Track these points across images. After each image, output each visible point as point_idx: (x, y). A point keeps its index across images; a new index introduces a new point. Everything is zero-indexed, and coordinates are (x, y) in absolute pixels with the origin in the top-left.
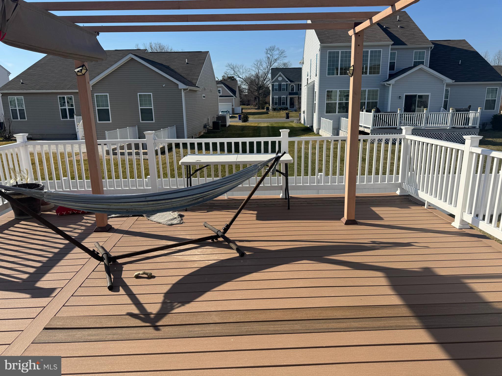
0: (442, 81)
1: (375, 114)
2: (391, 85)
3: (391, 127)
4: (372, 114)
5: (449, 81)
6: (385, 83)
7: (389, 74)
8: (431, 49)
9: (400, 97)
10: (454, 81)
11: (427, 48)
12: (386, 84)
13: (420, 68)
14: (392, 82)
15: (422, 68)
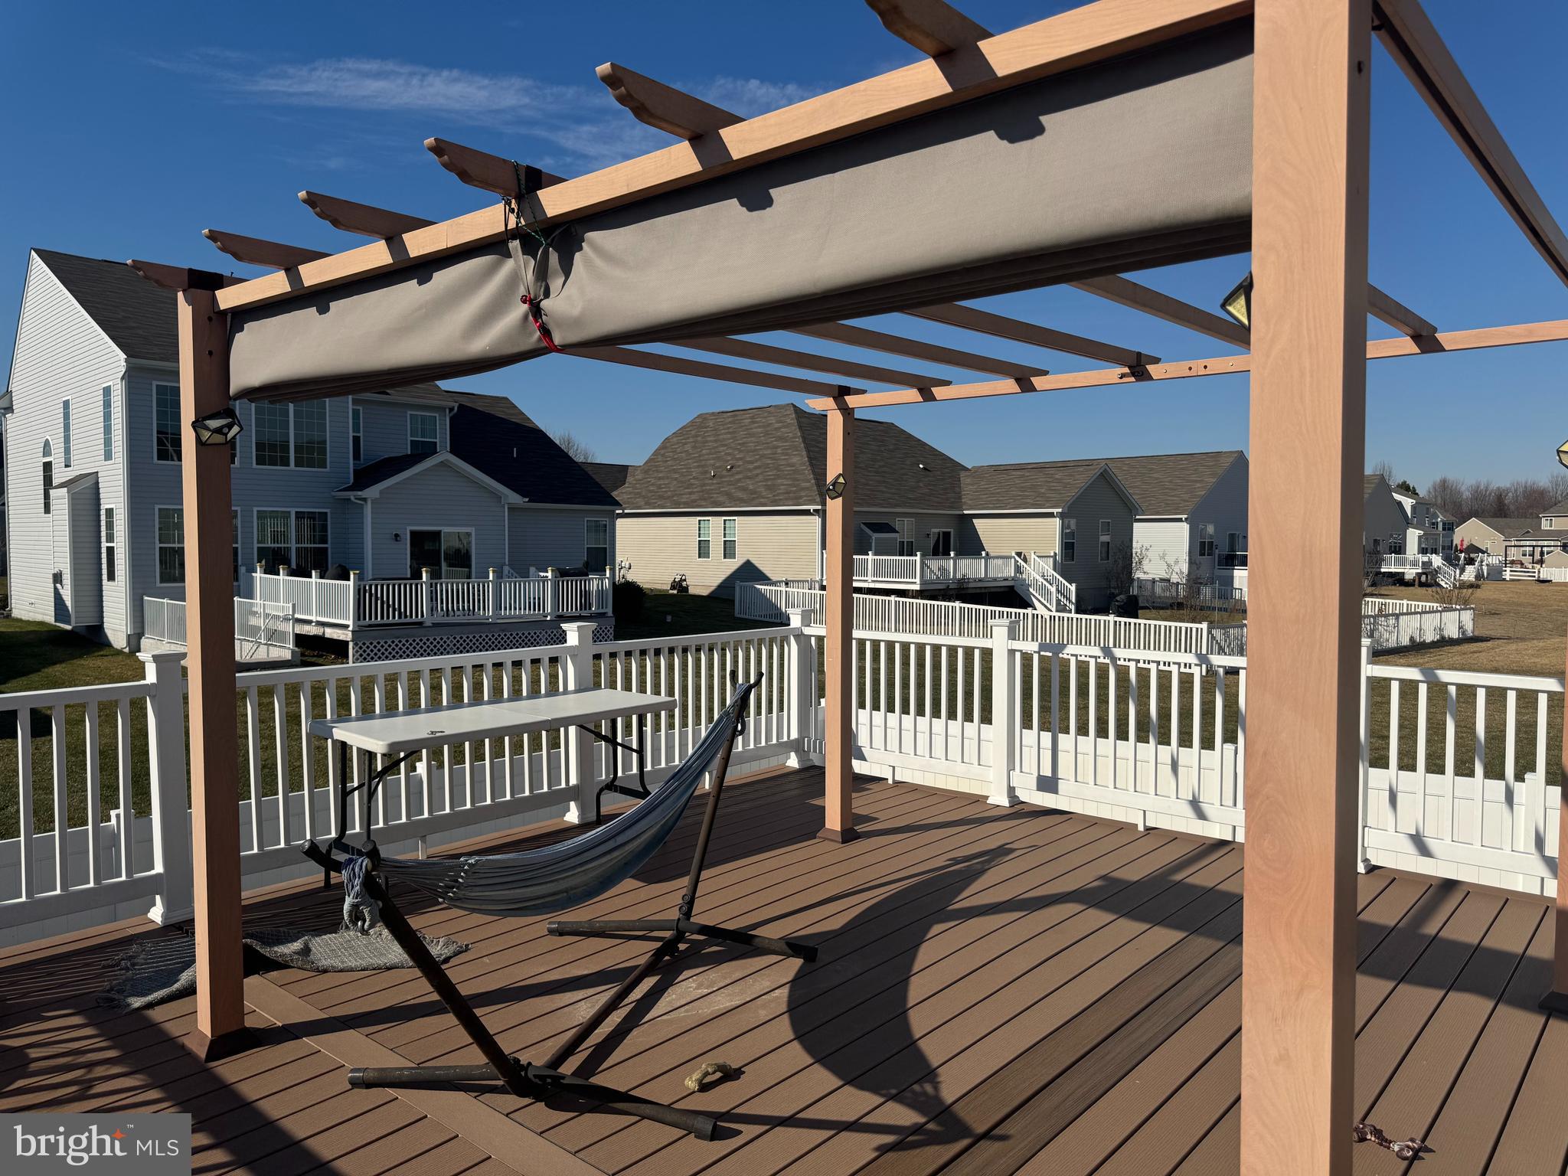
0: (497, 497)
1: (359, 585)
2: (369, 502)
3: (408, 620)
4: (351, 583)
5: (514, 498)
6: (352, 495)
7: (354, 470)
8: (452, 414)
9: (397, 535)
10: (527, 500)
11: (441, 409)
12: (352, 498)
13: (442, 462)
14: (372, 492)
15: (446, 460)
